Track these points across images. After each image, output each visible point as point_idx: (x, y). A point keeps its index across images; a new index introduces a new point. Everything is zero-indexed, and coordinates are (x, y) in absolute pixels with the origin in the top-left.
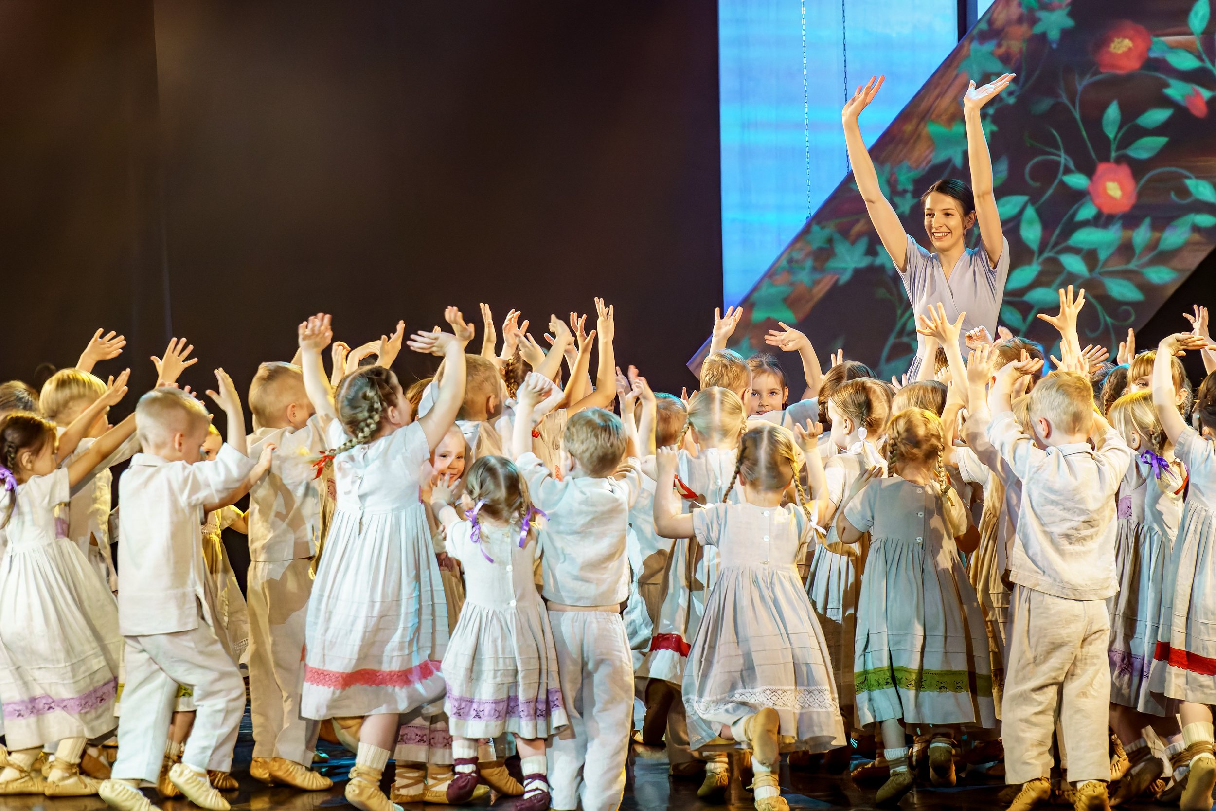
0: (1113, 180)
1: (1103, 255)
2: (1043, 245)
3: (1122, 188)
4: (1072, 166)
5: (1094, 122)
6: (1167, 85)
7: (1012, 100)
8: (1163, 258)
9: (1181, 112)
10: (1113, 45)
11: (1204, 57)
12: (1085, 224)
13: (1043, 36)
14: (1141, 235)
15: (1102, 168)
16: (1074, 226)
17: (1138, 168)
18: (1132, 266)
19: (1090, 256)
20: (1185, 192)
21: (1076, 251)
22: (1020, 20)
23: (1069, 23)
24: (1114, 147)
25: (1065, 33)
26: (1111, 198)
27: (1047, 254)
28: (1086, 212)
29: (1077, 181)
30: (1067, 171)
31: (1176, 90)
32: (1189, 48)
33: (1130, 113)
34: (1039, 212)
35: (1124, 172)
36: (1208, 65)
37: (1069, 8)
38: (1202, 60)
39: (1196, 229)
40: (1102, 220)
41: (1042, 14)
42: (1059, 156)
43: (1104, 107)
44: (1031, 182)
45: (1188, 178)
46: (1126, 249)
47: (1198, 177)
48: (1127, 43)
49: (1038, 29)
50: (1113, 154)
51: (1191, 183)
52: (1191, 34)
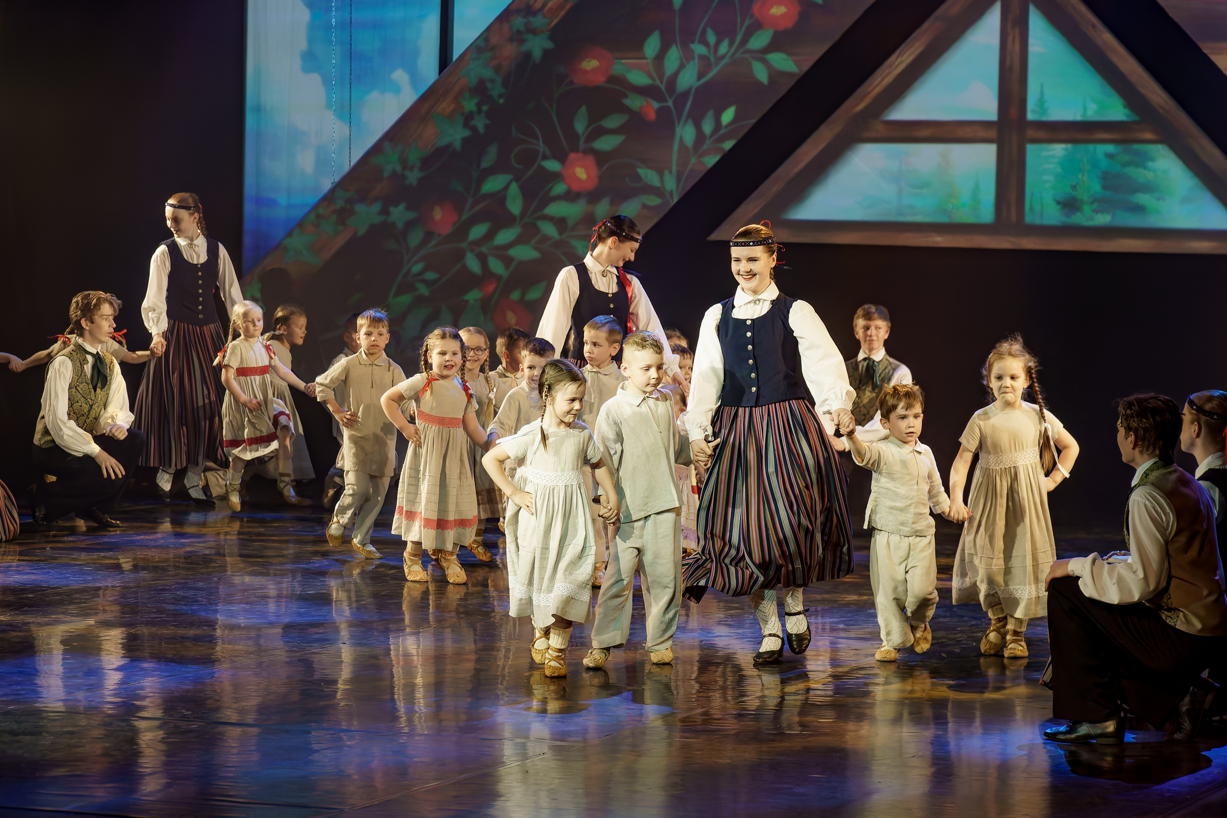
0: (581, 167)
1: (570, 223)
2: (523, 214)
3: (587, 174)
4: (548, 153)
5: (568, 122)
6: (626, 96)
7: (502, 101)
9: (636, 118)
10: (583, 64)
11: (655, 76)
12: (558, 198)
13: (528, 56)
14: (602, 208)
15: (572, 156)
16: (548, 200)
17: (601, 158)
19: (561, 223)
20: (638, 178)
21: (550, 219)
22: (511, 40)
23: (549, 45)
24: (582, 141)
25: (546, 52)
26: (579, 179)
27: (526, 220)
28: (560, 188)
29: (552, 165)
30: (545, 158)
31: (634, 102)
32: (643, 70)
33: (595, 116)
34: (521, 188)
35: (590, 160)
36: (658, 82)
37: (549, 34)
38: (651, 77)
39: (645, 206)
40: (570, 196)
41: (529, 37)
42: (539, 145)
43: (577, 108)
44: (516, 165)
45: (640, 167)
46: (590, 220)
47: (647, 167)
48: (595, 62)
50: (582, 147)
51: (642, 171)
52: (644, 58)
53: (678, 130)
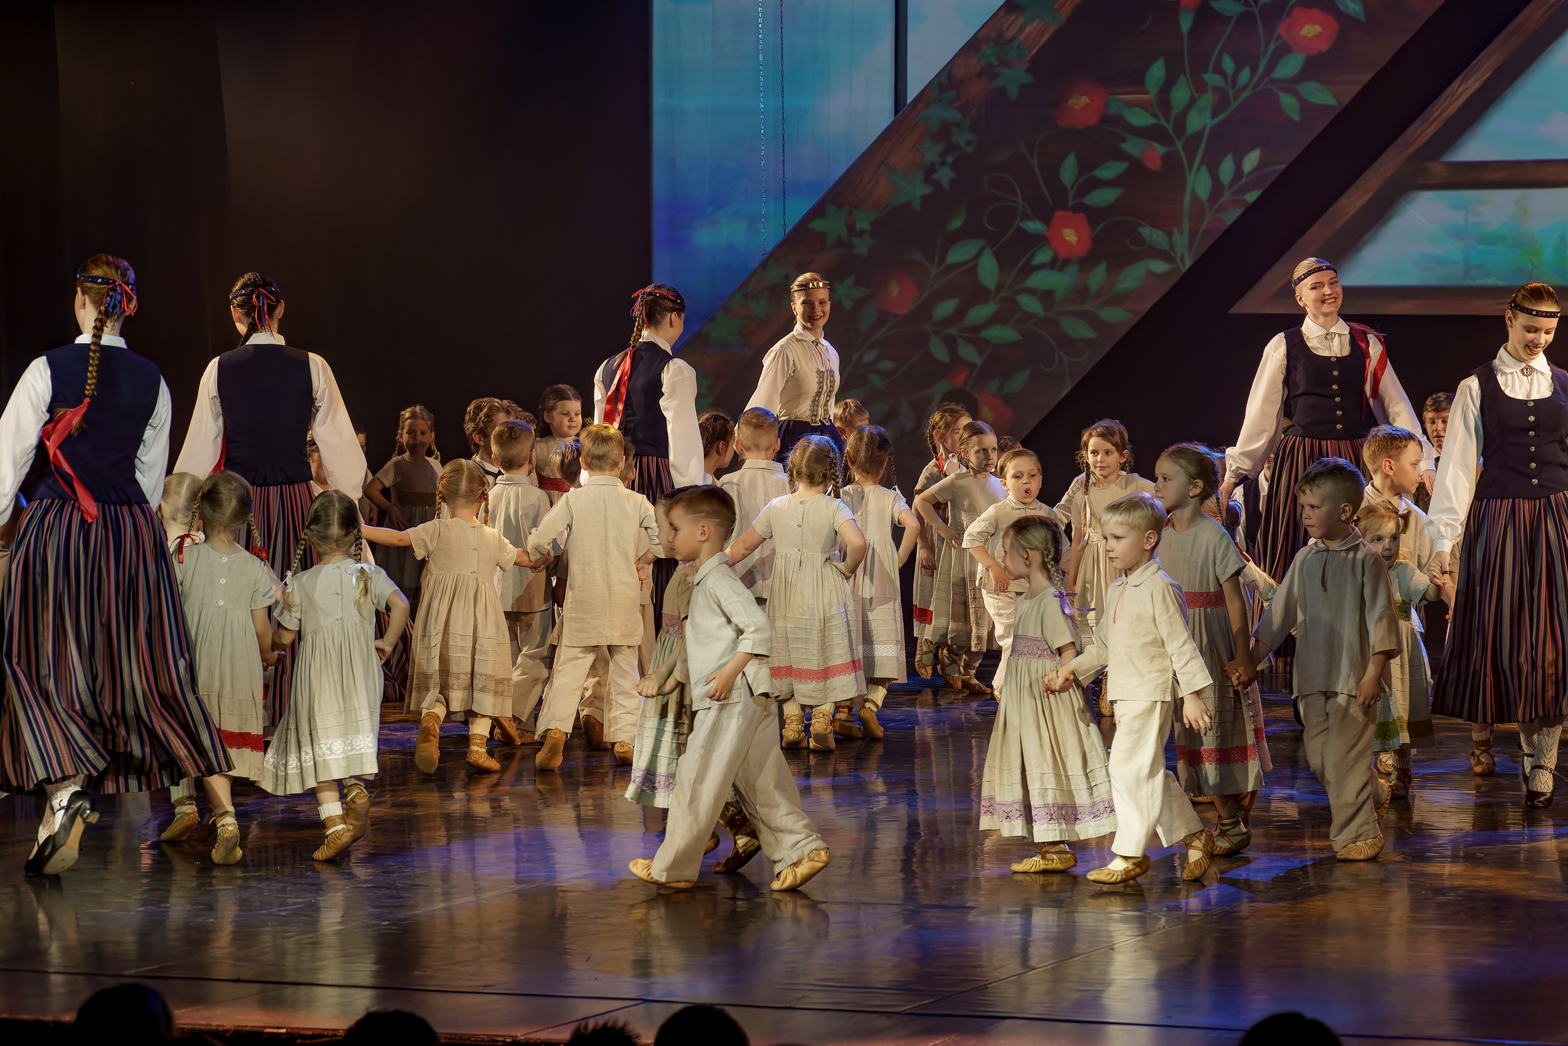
0: (1071, 227)
1: (1059, 296)
2: (999, 287)
3: (1078, 234)
4: (1029, 212)
5: (1052, 171)
6: (1124, 141)
7: (970, 150)
8: (1117, 300)
9: (1136, 167)
10: (1070, 102)
11: (1160, 115)
12: (1043, 266)
13: (1002, 91)
14: (1097, 277)
15: (1058, 214)
16: (1030, 269)
17: (1094, 215)
18: (1087, 307)
19: (1046, 297)
20: (1139, 240)
21: (1032, 292)
22: (980, 75)
23: (1028, 79)
24: (1071, 195)
25: (1024, 88)
26: (1069, 243)
27: (1002, 295)
28: (1043, 256)
29: (1034, 226)
30: (1025, 217)
31: (1132, 146)
32: (1145, 106)
33: (1086, 166)
34: (999, 257)
35: (1081, 218)
36: (1163, 122)
37: (1027, 65)
38: (1155, 116)
39: (1150, 274)
40: (1057, 264)
41: (1002, 70)
42: (1018, 203)
43: (1063, 157)
44: (989, 227)
45: (1142, 226)
46: (1081, 293)
47: (1152, 226)
48: (1085, 100)
49: (997, 84)
50: (1071, 203)
51: (1146, 231)
52: (1148, 93)
53: (1190, 179)
